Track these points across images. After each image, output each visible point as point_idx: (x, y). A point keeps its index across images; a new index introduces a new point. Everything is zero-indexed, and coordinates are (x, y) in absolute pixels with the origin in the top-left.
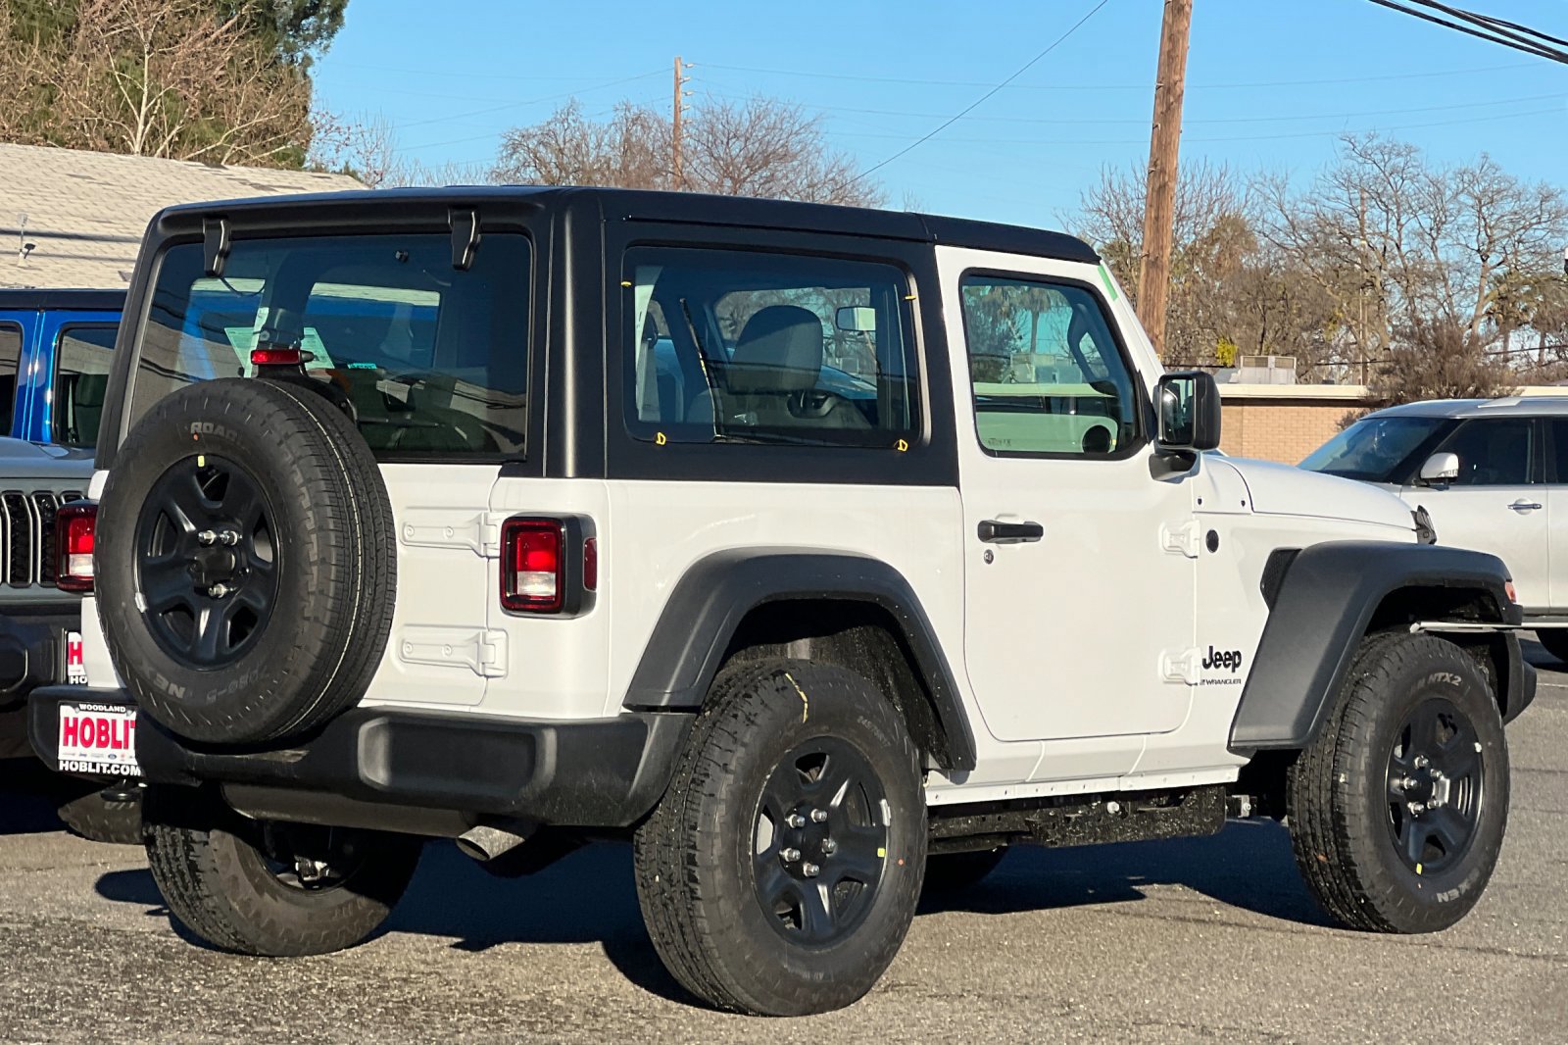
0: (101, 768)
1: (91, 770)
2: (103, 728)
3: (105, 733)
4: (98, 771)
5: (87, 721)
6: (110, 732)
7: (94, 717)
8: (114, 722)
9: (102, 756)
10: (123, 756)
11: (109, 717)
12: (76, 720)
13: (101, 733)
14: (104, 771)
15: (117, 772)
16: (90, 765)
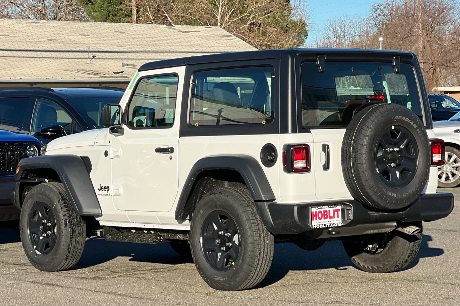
0: (327, 225)
1: (324, 227)
2: (325, 213)
3: (327, 215)
4: (326, 226)
5: (320, 212)
6: (328, 214)
7: (322, 210)
8: (329, 211)
9: (326, 222)
10: (333, 221)
11: (328, 210)
12: (316, 212)
13: (325, 215)
14: (329, 226)
15: (333, 226)
16: (324, 225)
